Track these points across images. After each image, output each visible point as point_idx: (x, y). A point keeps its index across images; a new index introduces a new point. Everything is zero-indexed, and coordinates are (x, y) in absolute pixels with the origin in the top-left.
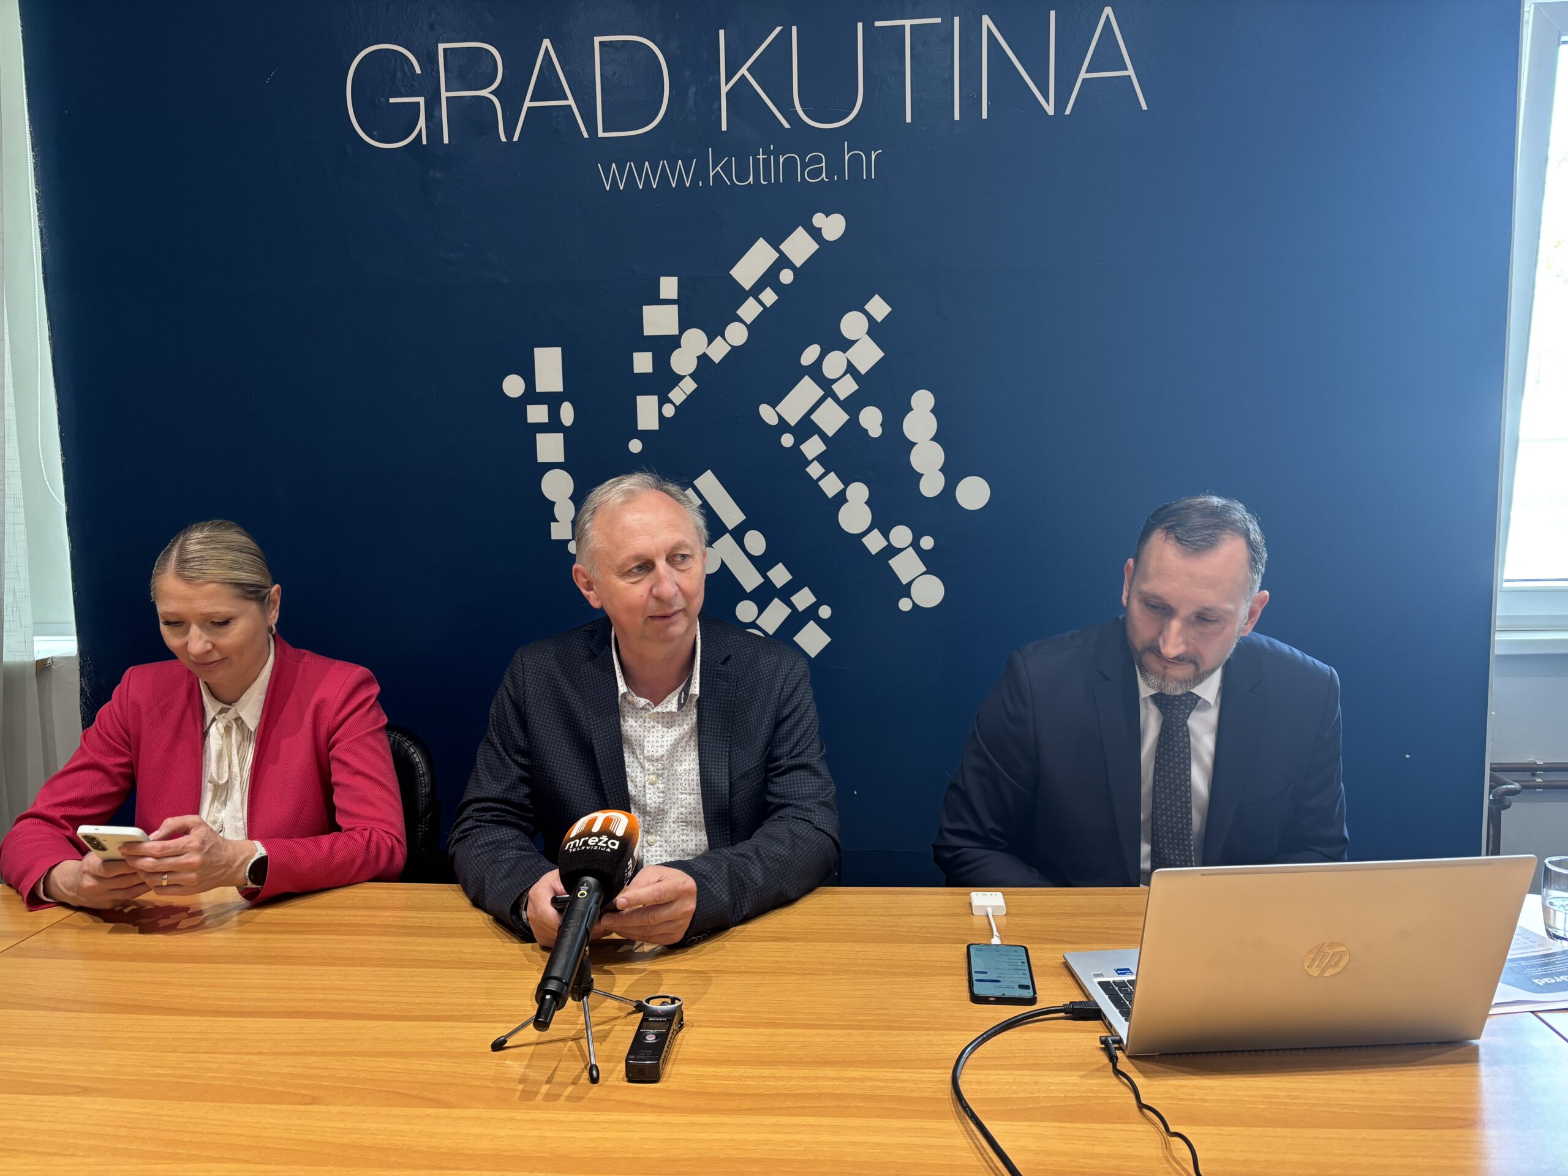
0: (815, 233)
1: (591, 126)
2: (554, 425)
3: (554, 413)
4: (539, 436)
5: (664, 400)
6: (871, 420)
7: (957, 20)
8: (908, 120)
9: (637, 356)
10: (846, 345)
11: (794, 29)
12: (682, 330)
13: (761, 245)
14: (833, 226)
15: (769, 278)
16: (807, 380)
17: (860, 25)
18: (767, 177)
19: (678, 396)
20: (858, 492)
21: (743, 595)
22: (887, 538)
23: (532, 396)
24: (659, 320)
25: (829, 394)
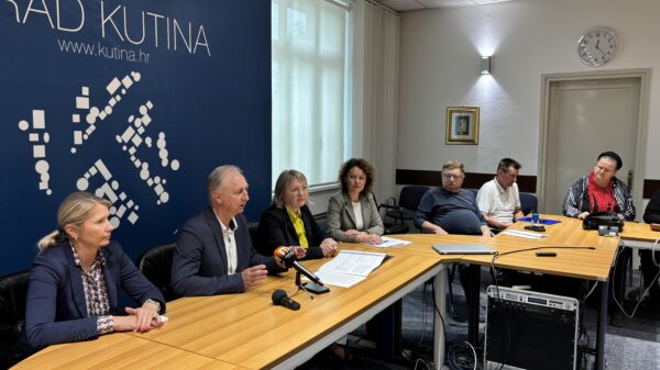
0: (132, 78)
1: (55, 24)
2: (41, 142)
3: (41, 137)
4: (35, 147)
5: (84, 133)
6: (148, 141)
7: (168, 18)
8: (157, 46)
9: (74, 116)
10: (141, 116)
11: (125, 7)
12: (90, 107)
13: (116, 79)
14: (137, 76)
15: (118, 92)
16: (130, 128)
17: (143, 12)
18: (117, 57)
19: (89, 131)
20: (145, 165)
22: (153, 181)
23: (31, 130)
24: (82, 103)
25: (137, 132)
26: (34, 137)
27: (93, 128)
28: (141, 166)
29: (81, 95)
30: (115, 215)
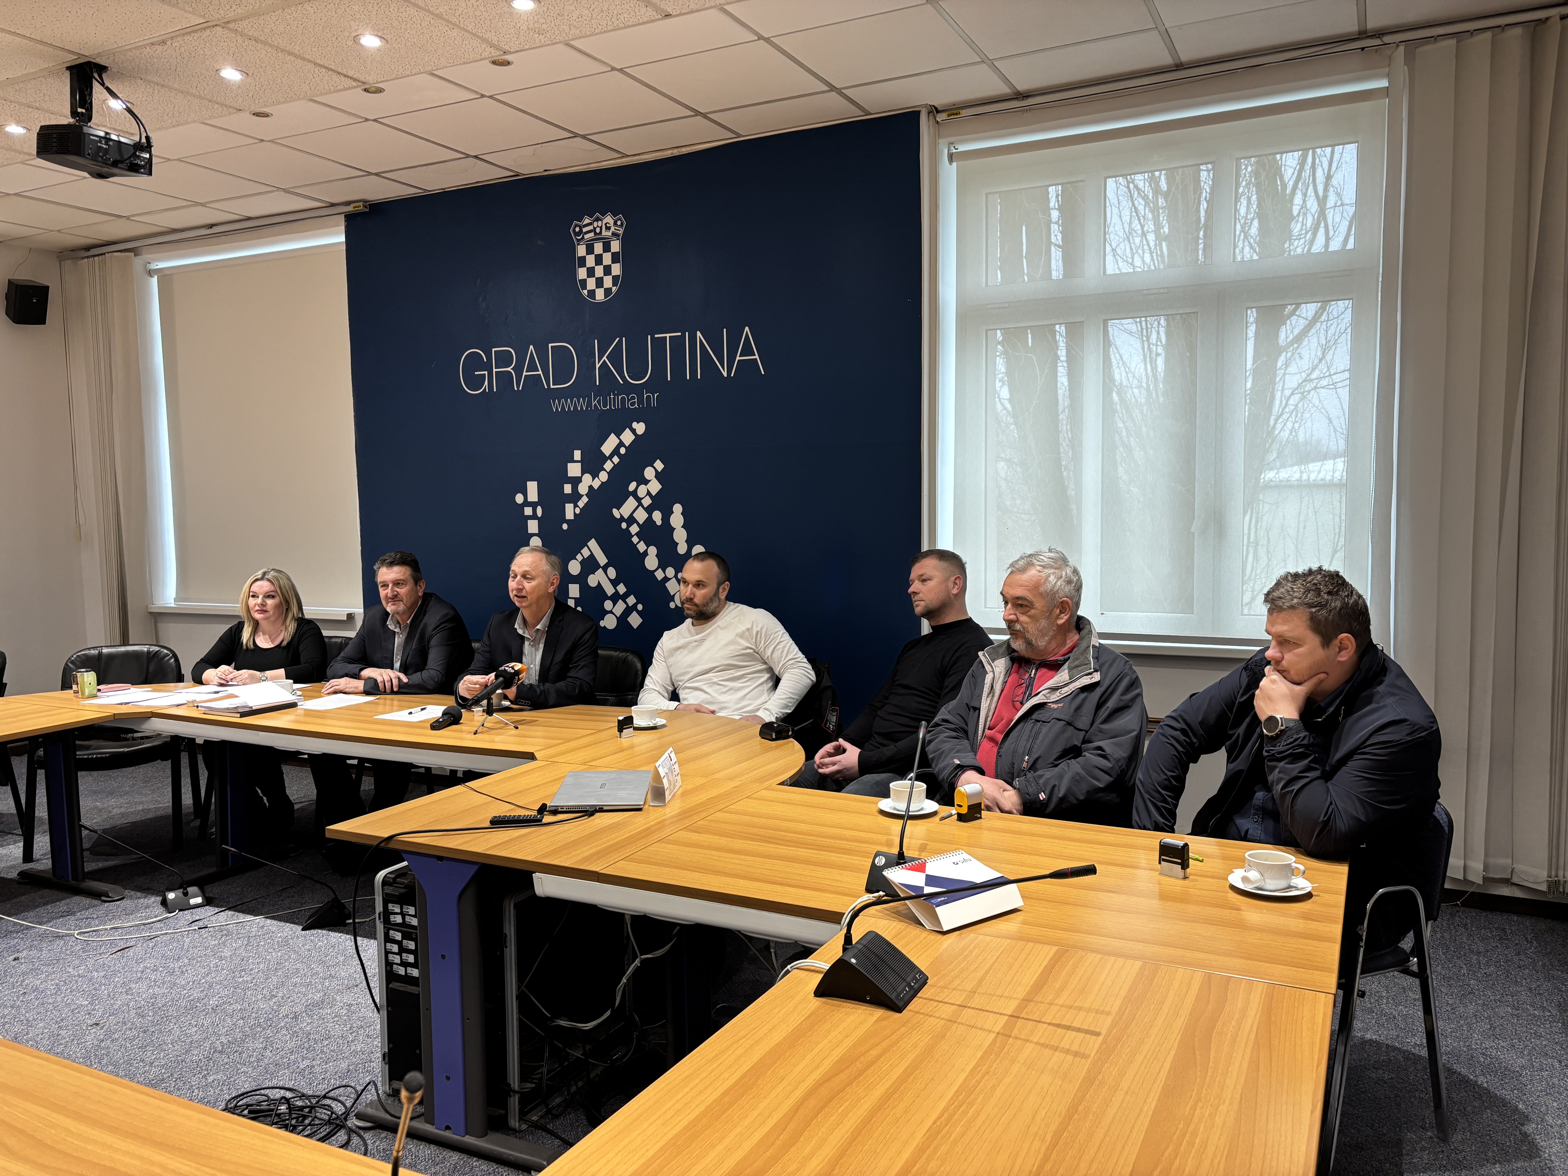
0: (633, 431)
1: (548, 384)
2: (534, 516)
3: (534, 511)
4: (529, 521)
5: (576, 506)
6: (657, 516)
7: (687, 333)
8: (669, 379)
9: (565, 485)
10: (646, 482)
11: (624, 338)
12: (582, 474)
13: (613, 436)
14: (640, 428)
15: (616, 452)
16: (631, 498)
17: (649, 336)
18: (614, 406)
19: (581, 504)
20: (653, 550)
21: (606, 597)
22: (664, 572)
23: (526, 503)
24: (574, 470)
25: (640, 504)
26: (528, 511)
27: (585, 499)
28: (646, 550)
29: (573, 461)
30: (611, 612)
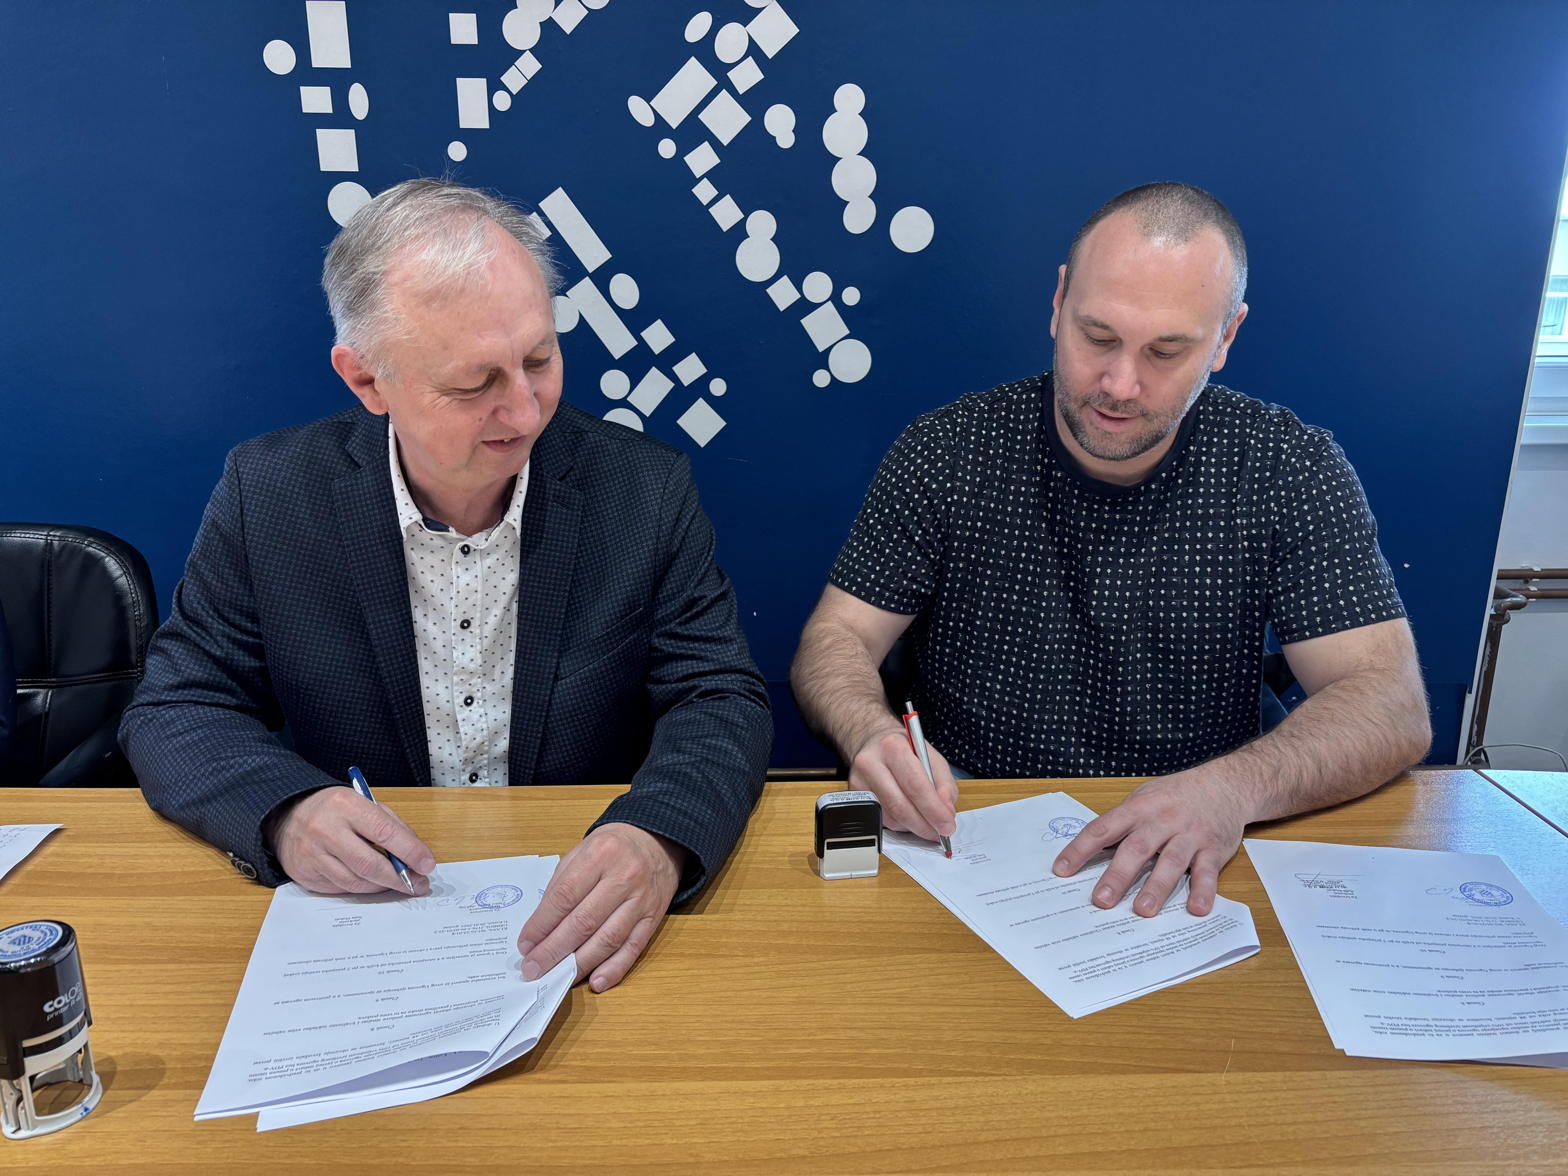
2: (340, 117)
3: (340, 100)
4: (321, 134)
5: (495, 86)
6: (781, 123)
9: (454, 18)
10: (748, 13)
16: (693, 64)
19: (515, 79)
20: (763, 224)
21: (607, 362)
22: (799, 287)
23: (306, 73)
25: (724, 83)
26: (316, 100)
27: (528, 67)
28: (742, 223)
30: (624, 403)
